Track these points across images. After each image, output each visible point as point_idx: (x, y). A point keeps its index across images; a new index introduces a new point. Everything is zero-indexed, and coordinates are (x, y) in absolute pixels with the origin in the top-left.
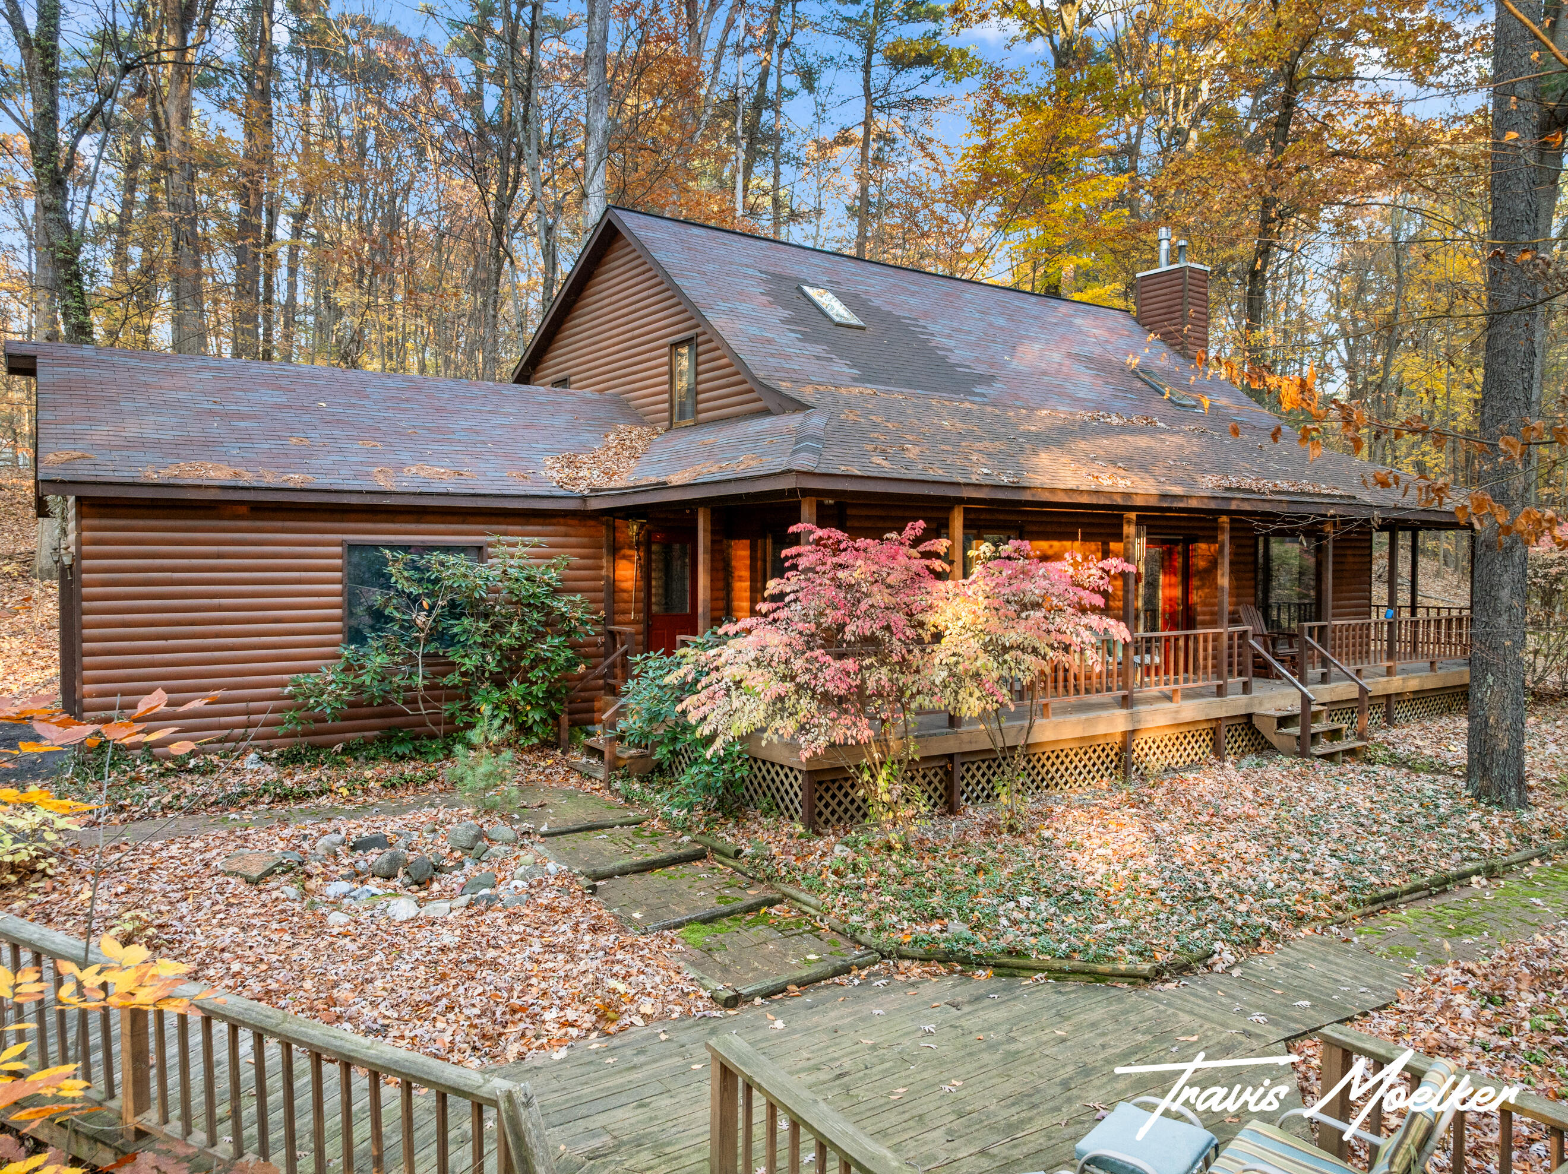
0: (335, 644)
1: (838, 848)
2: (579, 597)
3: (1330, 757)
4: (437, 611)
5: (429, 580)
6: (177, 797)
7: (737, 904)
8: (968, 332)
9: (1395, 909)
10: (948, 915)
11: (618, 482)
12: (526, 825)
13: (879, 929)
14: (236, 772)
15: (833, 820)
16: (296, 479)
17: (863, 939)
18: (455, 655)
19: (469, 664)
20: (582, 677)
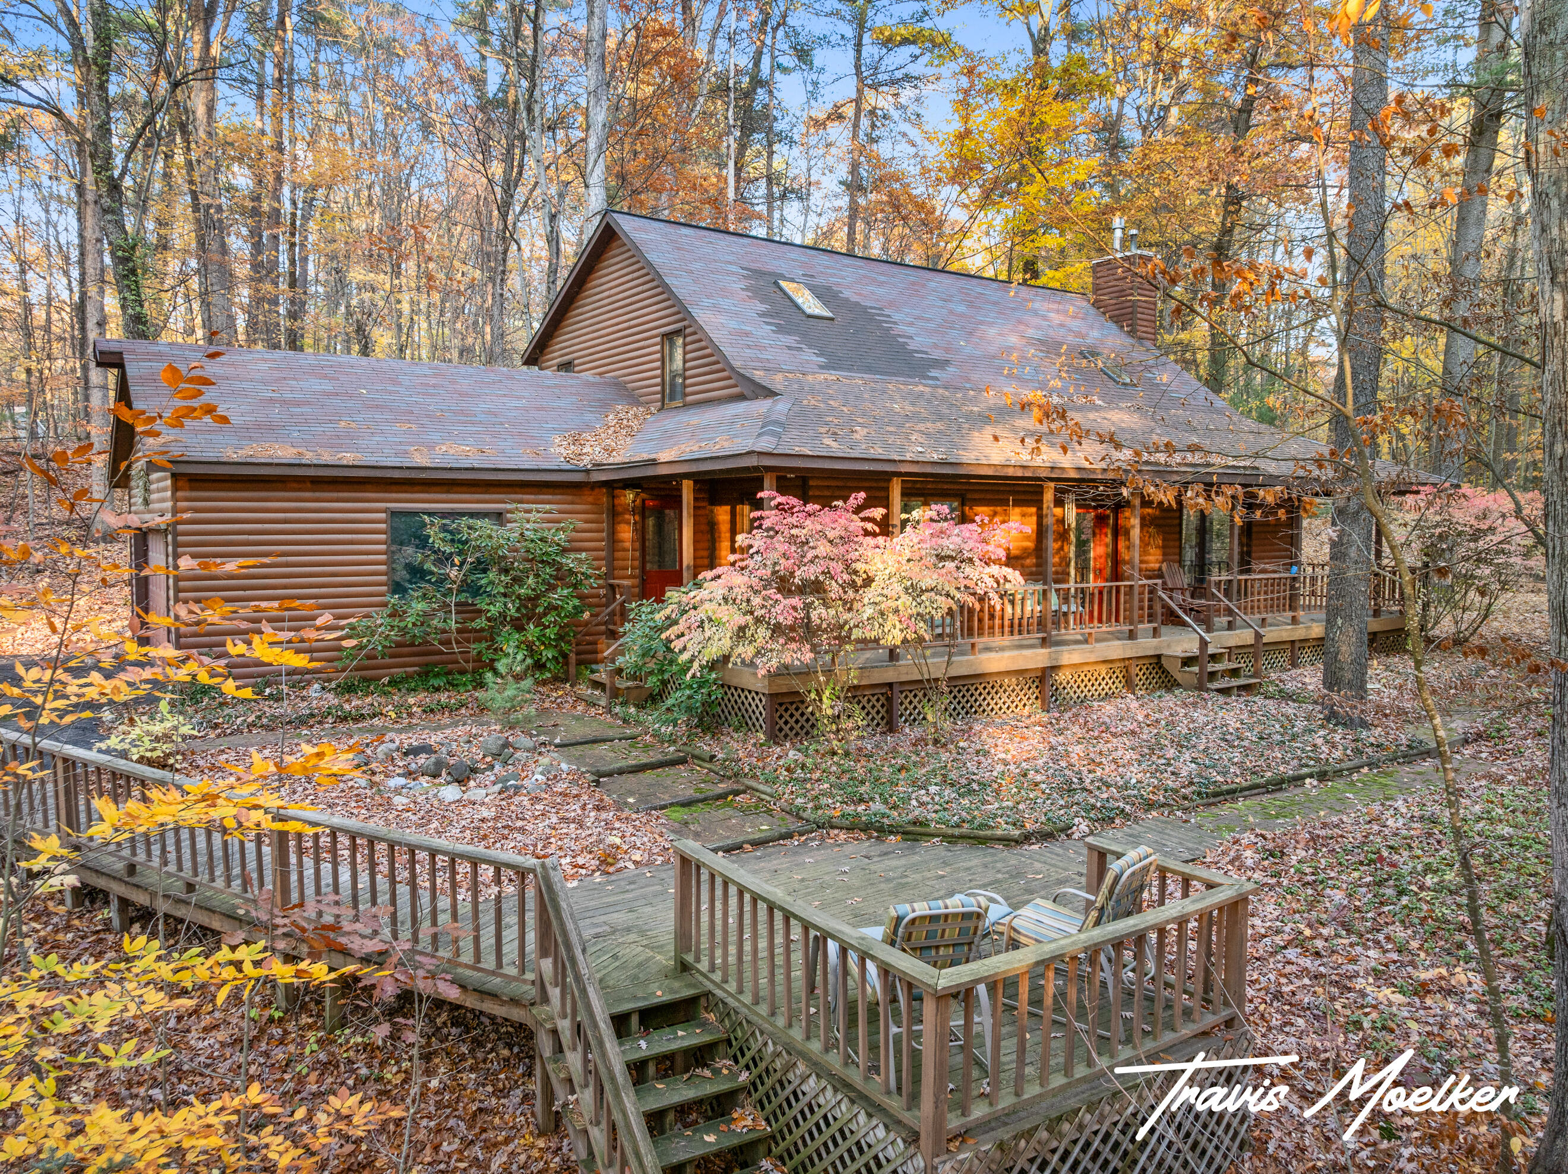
0: (383, 595)
1: (791, 753)
2: (584, 555)
3: (1225, 692)
4: (466, 567)
5: (459, 541)
6: (259, 717)
7: (710, 793)
8: (929, 320)
9: (1235, 800)
10: (872, 799)
11: (617, 458)
12: (543, 738)
13: (817, 808)
14: (303, 699)
15: (792, 734)
16: (348, 457)
17: (805, 815)
18: (482, 603)
19: (494, 610)
20: (587, 624)
